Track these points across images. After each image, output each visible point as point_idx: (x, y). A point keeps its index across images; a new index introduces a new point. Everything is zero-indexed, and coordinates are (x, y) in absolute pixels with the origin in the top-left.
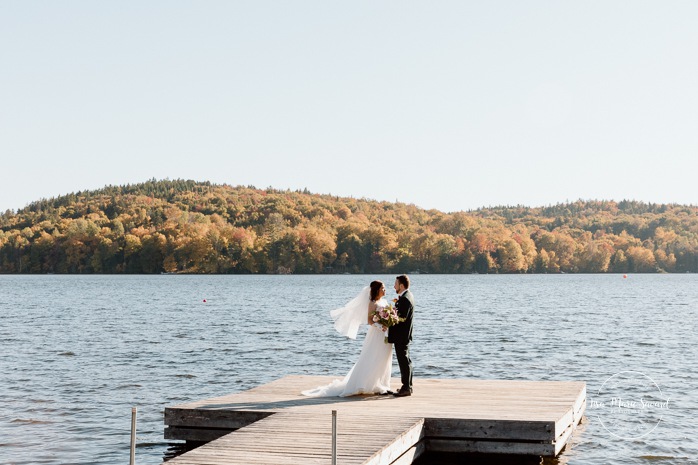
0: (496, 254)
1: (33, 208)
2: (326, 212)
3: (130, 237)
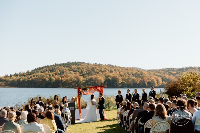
2: (107, 71)
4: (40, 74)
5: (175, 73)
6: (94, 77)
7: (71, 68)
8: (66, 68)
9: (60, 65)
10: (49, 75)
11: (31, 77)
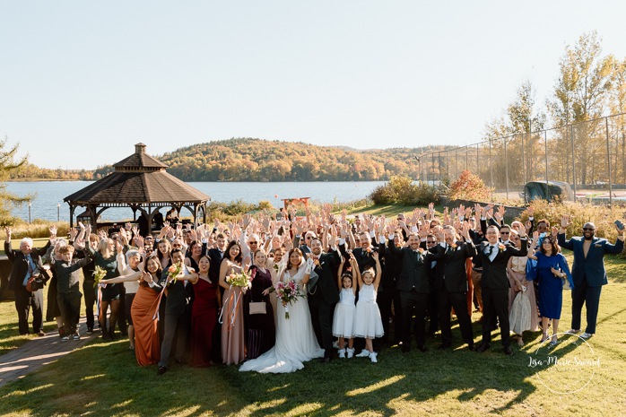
0: (364, 173)
1: (178, 151)
2: (296, 153)
3: (208, 165)
4: (186, 159)
5: (406, 155)
6: (274, 163)
7: (237, 149)
8: (228, 148)
9: (219, 143)
10: (202, 160)
11: (172, 164)
